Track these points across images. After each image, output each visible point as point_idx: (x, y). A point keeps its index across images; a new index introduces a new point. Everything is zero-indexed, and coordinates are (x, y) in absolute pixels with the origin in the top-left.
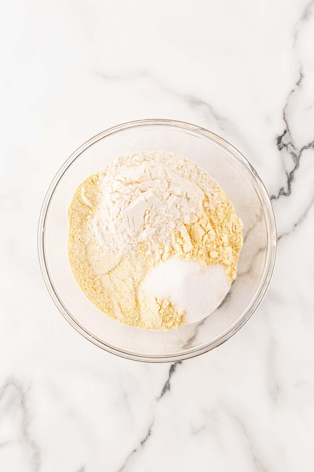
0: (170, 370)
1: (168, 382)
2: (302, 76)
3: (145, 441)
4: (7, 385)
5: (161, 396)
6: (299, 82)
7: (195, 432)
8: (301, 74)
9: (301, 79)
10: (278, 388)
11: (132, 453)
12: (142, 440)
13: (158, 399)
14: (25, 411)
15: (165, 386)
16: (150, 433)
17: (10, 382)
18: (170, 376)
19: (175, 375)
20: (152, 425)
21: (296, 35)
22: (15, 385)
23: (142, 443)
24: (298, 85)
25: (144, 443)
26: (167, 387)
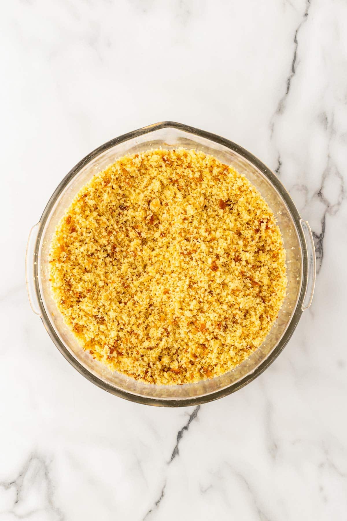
0: (178, 436)
1: (176, 447)
2: (280, 164)
3: (159, 502)
4: (32, 459)
5: (171, 460)
6: (278, 169)
7: (204, 491)
8: (279, 162)
9: (279, 167)
10: (276, 446)
11: (148, 514)
12: (156, 500)
13: (169, 463)
14: (49, 482)
15: (174, 451)
16: (163, 494)
17: (33, 457)
18: (178, 441)
19: (182, 441)
20: (164, 487)
21: (272, 128)
22: (38, 458)
23: (156, 504)
24: (277, 172)
25: (158, 504)
26: (176, 452)
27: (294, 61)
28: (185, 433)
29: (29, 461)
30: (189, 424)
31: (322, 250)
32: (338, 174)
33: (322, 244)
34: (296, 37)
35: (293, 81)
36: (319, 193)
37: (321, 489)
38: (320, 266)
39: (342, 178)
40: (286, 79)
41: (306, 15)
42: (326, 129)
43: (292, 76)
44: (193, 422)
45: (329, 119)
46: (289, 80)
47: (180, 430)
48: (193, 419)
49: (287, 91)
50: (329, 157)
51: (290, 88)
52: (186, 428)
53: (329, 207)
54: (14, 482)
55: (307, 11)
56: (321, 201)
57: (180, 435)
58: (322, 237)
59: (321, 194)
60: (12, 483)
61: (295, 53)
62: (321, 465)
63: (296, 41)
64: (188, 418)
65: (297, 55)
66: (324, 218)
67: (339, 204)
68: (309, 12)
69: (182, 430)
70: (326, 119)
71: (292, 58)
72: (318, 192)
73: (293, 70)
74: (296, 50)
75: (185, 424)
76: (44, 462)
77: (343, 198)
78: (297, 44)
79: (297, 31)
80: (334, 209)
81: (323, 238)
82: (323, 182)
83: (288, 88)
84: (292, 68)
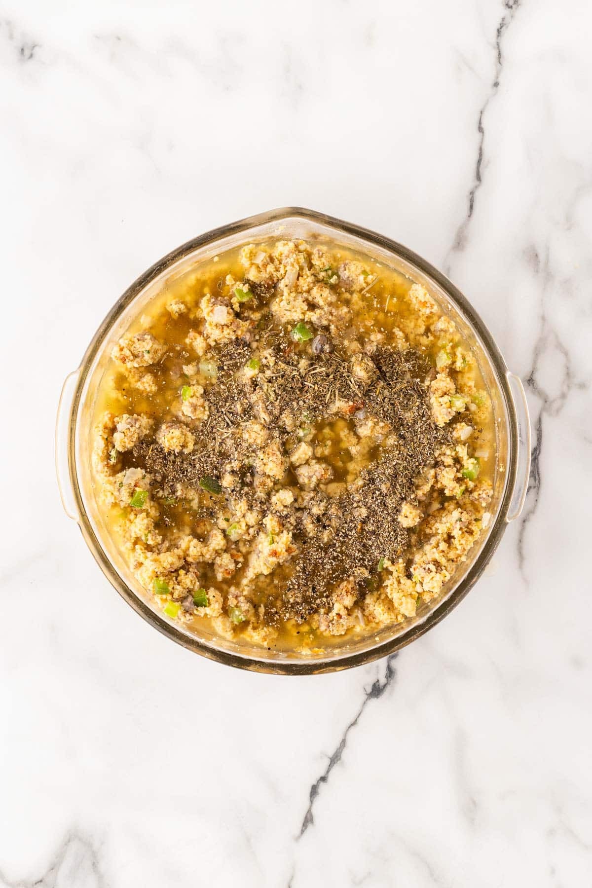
27: (479, 162)
28: (323, 788)
29: (66, 844)
30: (328, 772)
31: (538, 474)
32: (560, 346)
33: (537, 464)
34: (480, 123)
35: (478, 195)
36: (529, 380)
37: (553, 871)
38: (536, 500)
39: (566, 354)
40: (468, 194)
41: (496, 84)
42: (537, 272)
43: (476, 187)
44: (336, 769)
45: (542, 257)
46: (472, 193)
47: (315, 783)
48: (334, 763)
49: (469, 213)
50: (543, 318)
51: (474, 207)
52: (323, 779)
53: (548, 403)
54: (41, 881)
55: (497, 78)
56: (533, 393)
57: (314, 791)
58: (538, 452)
59: (533, 380)
60: (38, 882)
61: (481, 149)
62: (551, 832)
63: (481, 129)
64: (327, 762)
65: (483, 151)
66: (540, 421)
67: (563, 396)
68: (501, 80)
69: (318, 782)
70: (537, 256)
71: (475, 157)
72: (528, 378)
73: (479, 177)
74: (482, 142)
75: (322, 774)
76: (89, 845)
77: (569, 387)
78: (483, 133)
79: (481, 112)
80: (555, 406)
81: (539, 454)
82: (535, 362)
83: (471, 207)
84: (475, 175)
